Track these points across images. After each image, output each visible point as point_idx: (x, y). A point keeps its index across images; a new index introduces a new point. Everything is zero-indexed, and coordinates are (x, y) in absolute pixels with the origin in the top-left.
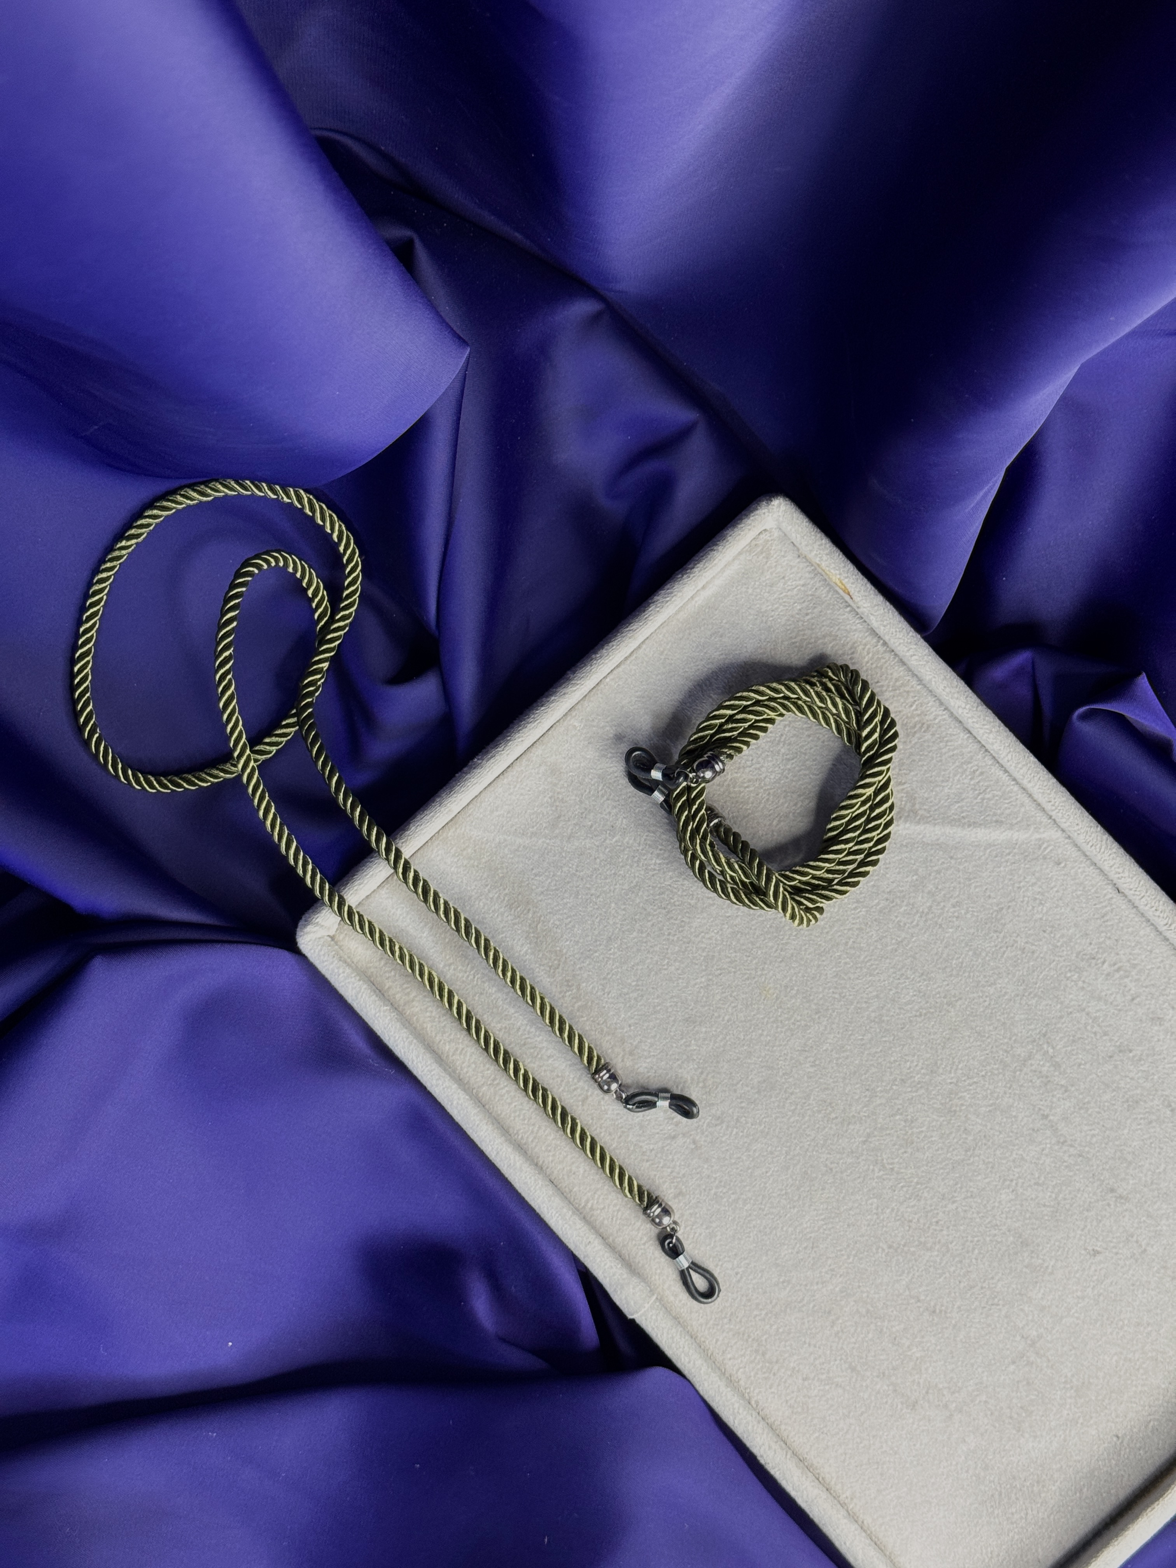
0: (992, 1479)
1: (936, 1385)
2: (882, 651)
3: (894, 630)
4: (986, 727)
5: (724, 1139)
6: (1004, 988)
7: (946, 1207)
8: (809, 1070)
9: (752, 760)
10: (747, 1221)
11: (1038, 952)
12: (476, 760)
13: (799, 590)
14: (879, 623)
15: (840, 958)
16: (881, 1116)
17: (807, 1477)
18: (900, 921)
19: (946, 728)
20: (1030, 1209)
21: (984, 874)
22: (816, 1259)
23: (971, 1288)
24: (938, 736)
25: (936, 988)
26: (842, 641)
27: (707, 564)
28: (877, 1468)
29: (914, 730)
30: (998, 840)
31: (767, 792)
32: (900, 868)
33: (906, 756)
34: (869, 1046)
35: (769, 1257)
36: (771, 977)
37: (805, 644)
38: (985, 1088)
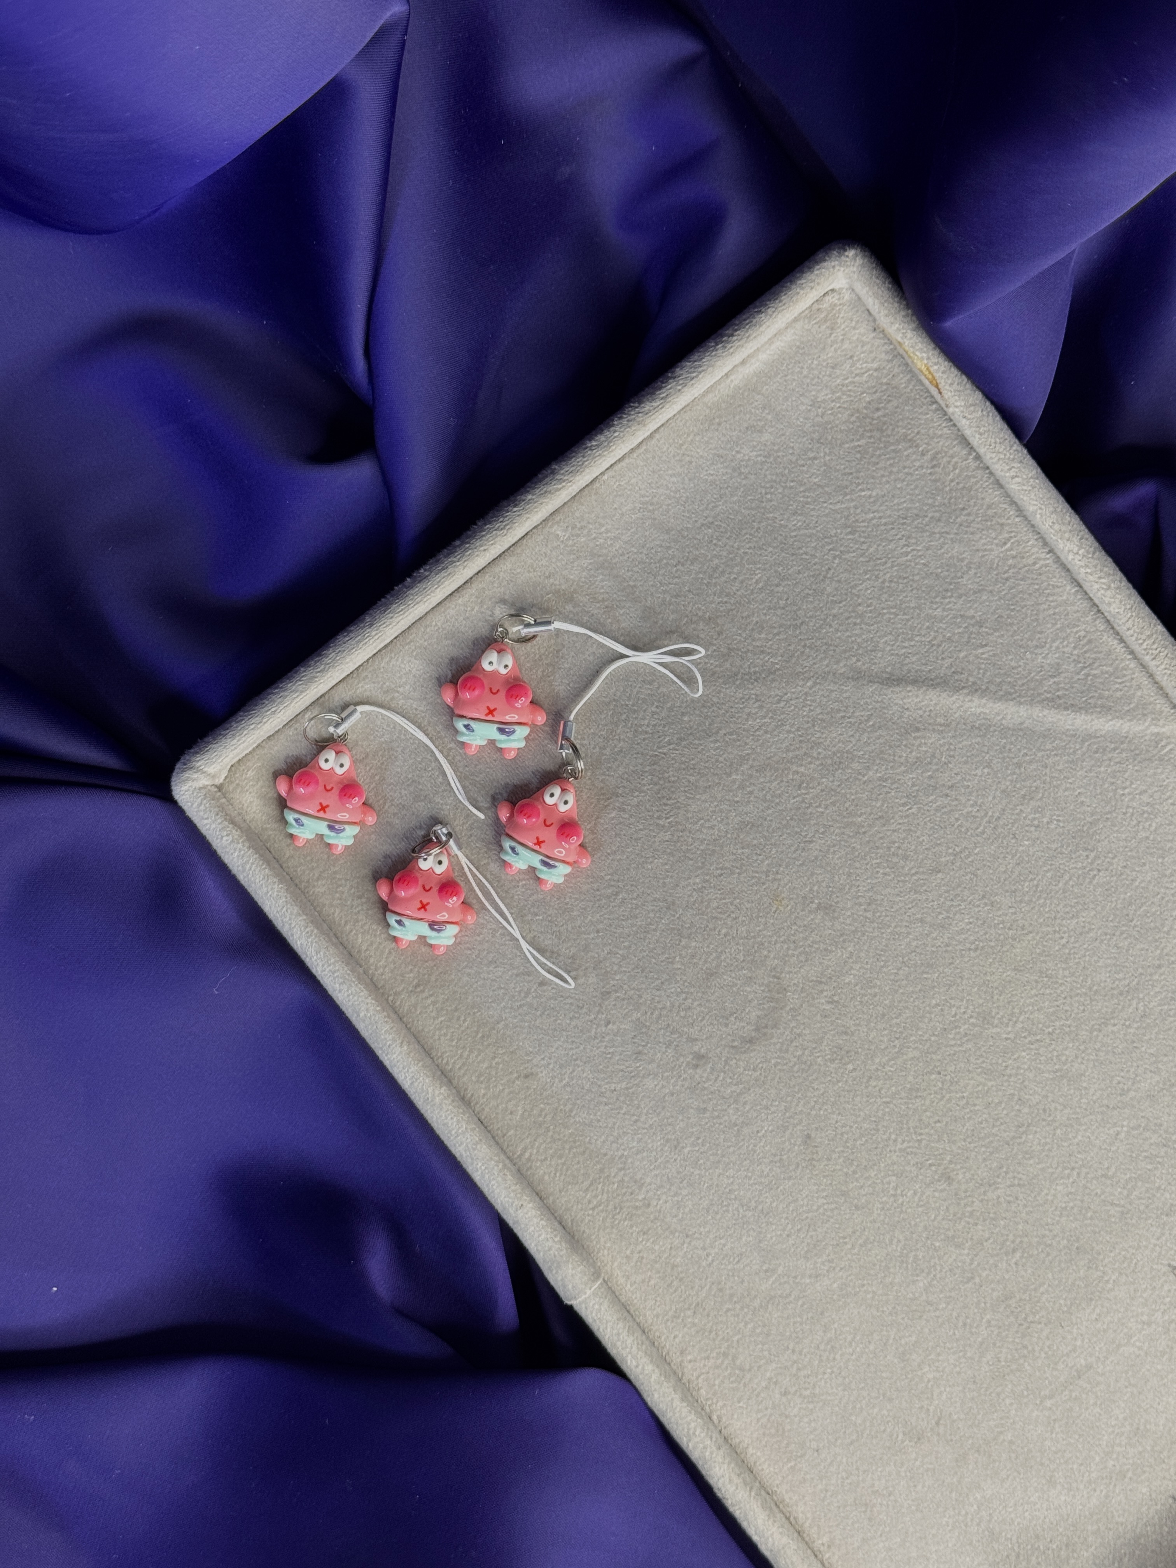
0: (1009, 1536)
1: (950, 1414)
2: (973, 467)
3: (993, 441)
4: (1103, 581)
5: (706, 1085)
6: (1089, 923)
7: (985, 1193)
8: (824, 1007)
9: (787, 599)
10: (727, 1190)
11: (1139, 880)
12: (422, 571)
13: (871, 375)
14: (974, 429)
15: (878, 867)
16: (912, 1073)
17: (775, 1521)
18: (960, 826)
19: (1048, 577)
20: (1092, 1207)
21: (1080, 773)
22: (812, 1246)
23: (1006, 1299)
24: (1036, 587)
25: (1000, 916)
26: (920, 449)
27: (750, 332)
28: (865, 1512)
29: (1006, 575)
30: (1101, 730)
31: (803, 643)
32: (968, 757)
33: (991, 611)
34: (905, 982)
35: (751, 1239)
36: (787, 884)
37: (871, 449)
38: (1050, 1049)
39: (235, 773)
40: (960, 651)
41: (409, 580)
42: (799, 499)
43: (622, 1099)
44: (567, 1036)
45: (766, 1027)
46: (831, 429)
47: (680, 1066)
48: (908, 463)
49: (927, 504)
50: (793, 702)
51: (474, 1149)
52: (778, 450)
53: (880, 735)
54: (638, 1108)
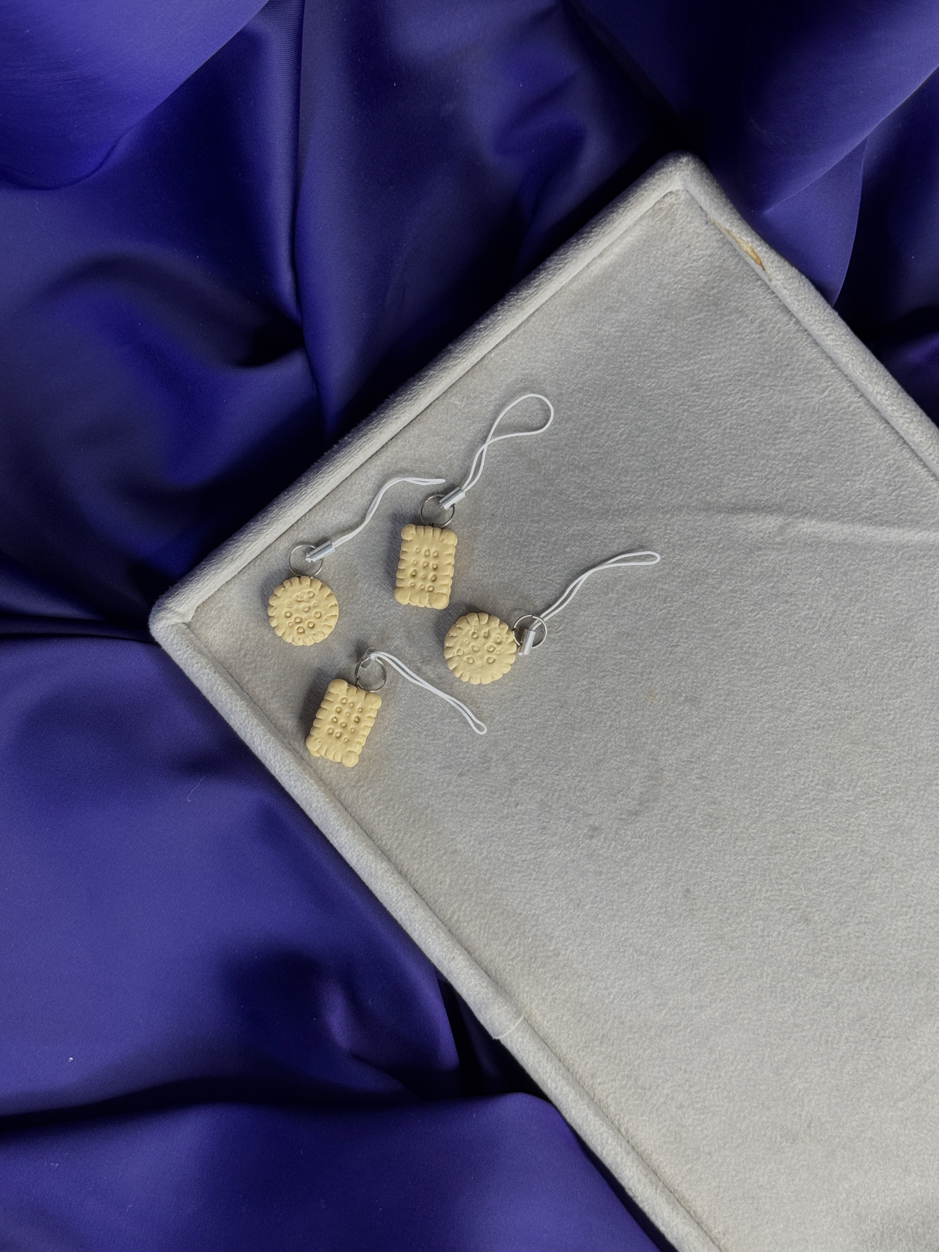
0: (874, 1218)
1: (819, 1118)
2: (794, 330)
3: (809, 306)
4: (907, 416)
5: (601, 852)
6: (911, 701)
7: (837, 930)
8: (695, 782)
9: (646, 447)
10: (623, 939)
12: (346, 438)
13: (706, 260)
14: (793, 298)
15: (734, 664)
16: (771, 833)
17: (678, 1213)
18: (800, 626)
19: (861, 417)
20: (928, 938)
21: (896, 578)
22: (696, 982)
23: (860, 1019)
24: (851, 425)
25: (837, 699)
26: (750, 318)
27: (605, 228)
28: (753, 1203)
29: (826, 418)
30: (912, 541)
31: (661, 483)
32: (803, 569)
33: (815, 448)
34: (761, 758)
35: (644, 978)
36: (658, 682)
37: (709, 321)
38: (885, 808)
39: (201, 613)
40: (791, 482)
41: (336, 446)
42: (651, 365)
43: (532, 867)
44: (484, 817)
45: (648, 801)
46: (675, 306)
47: (578, 838)
48: (740, 330)
49: (758, 363)
50: (655, 532)
51: (412, 913)
52: (633, 326)
53: (729, 555)
54: (545, 874)
